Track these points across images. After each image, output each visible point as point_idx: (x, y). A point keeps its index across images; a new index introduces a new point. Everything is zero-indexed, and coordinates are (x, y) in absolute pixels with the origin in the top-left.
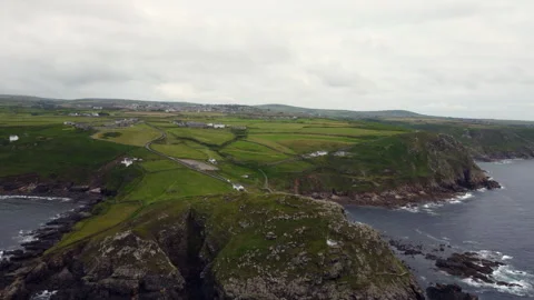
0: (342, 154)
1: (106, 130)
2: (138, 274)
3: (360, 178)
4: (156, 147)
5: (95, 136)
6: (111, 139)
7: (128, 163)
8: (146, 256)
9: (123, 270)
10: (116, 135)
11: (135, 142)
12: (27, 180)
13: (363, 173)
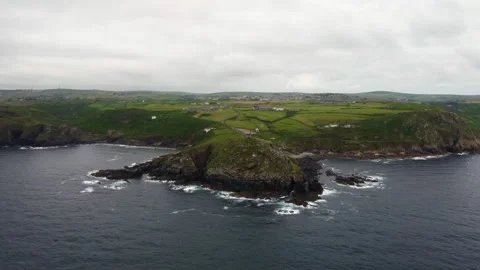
0: (349, 126)
1: (203, 112)
2: (180, 167)
3: (351, 142)
4: (227, 122)
5: (195, 116)
6: (205, 118)
7: (207, 130)
8: (184, 161)
9: (174, 165)
10: (209, 115)
11: (216, 119)
12: (157, 139)
13: (356, 138)
